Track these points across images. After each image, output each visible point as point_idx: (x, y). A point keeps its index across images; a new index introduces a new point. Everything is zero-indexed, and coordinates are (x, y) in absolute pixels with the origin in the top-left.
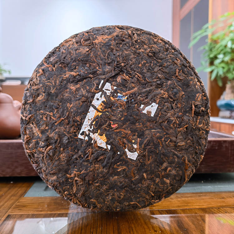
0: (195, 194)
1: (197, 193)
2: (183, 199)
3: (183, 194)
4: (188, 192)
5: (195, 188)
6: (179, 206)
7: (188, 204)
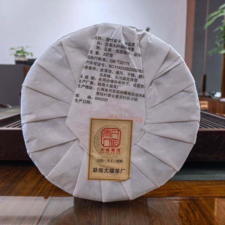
0: (215, 182)
1: (216, 181)
2: (204, 186)
3: (203, 181)
4: (209, 179)
5: (214, 176)
6: (200, 194)
7: (209, 192)
